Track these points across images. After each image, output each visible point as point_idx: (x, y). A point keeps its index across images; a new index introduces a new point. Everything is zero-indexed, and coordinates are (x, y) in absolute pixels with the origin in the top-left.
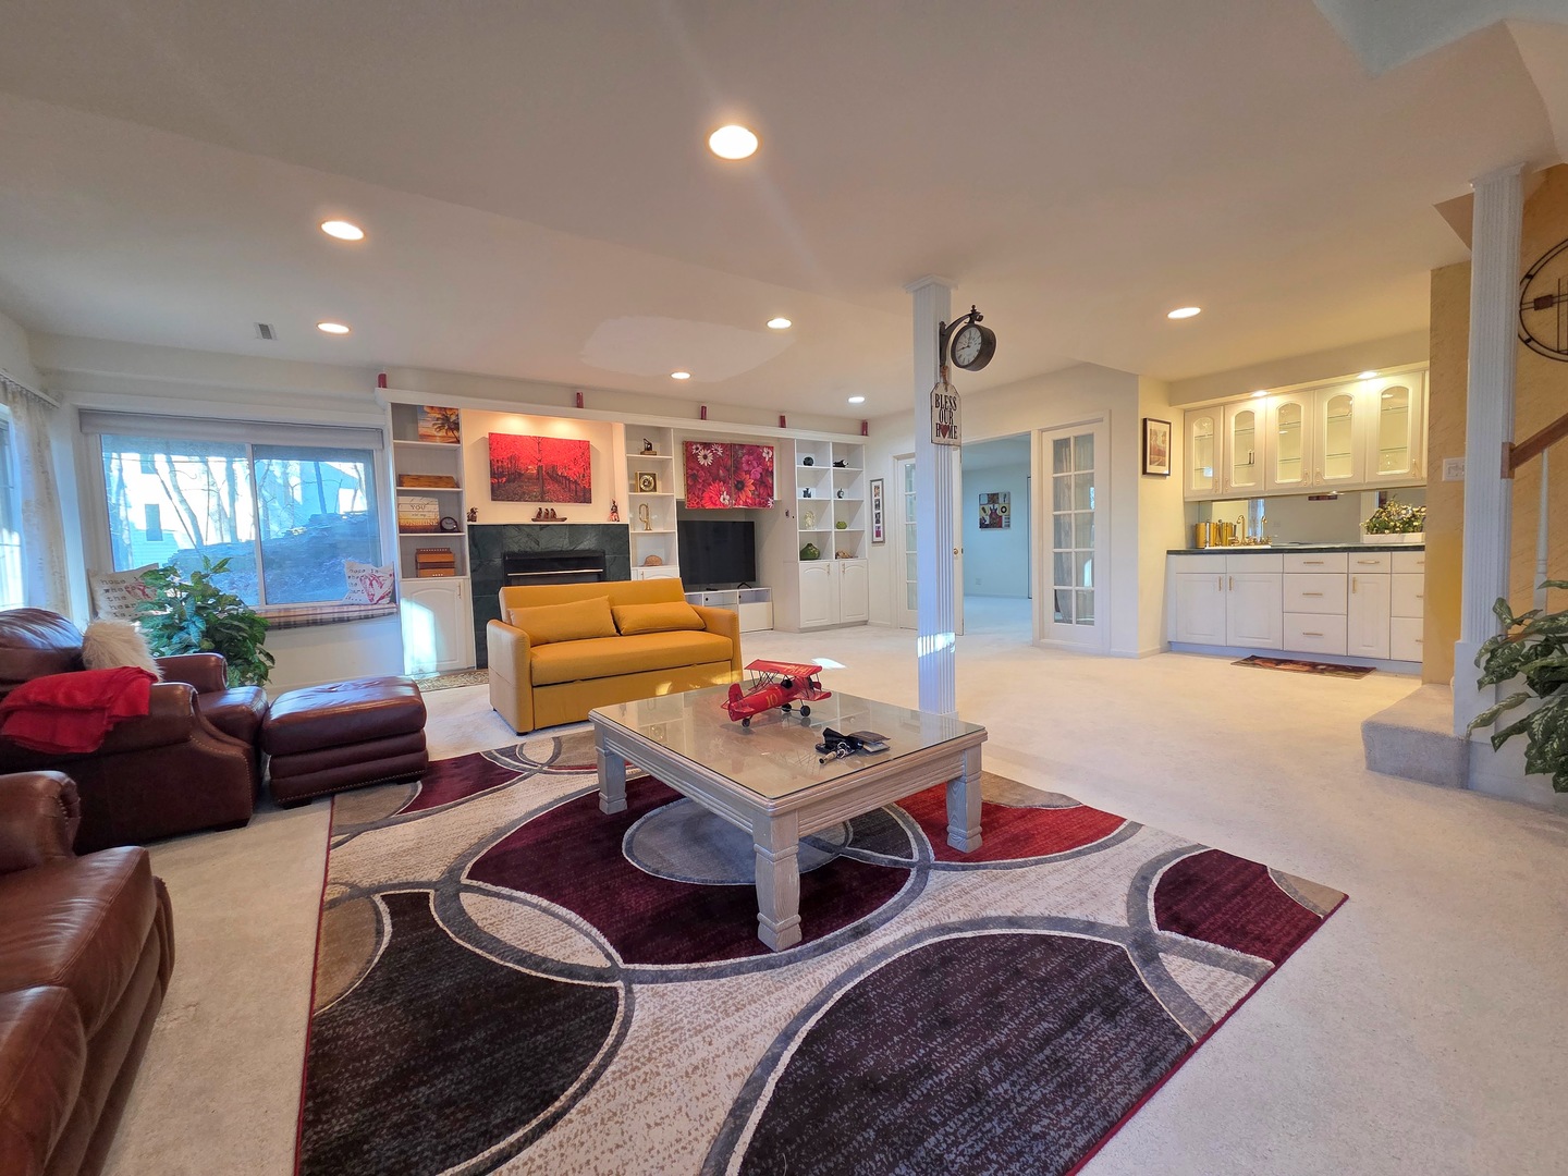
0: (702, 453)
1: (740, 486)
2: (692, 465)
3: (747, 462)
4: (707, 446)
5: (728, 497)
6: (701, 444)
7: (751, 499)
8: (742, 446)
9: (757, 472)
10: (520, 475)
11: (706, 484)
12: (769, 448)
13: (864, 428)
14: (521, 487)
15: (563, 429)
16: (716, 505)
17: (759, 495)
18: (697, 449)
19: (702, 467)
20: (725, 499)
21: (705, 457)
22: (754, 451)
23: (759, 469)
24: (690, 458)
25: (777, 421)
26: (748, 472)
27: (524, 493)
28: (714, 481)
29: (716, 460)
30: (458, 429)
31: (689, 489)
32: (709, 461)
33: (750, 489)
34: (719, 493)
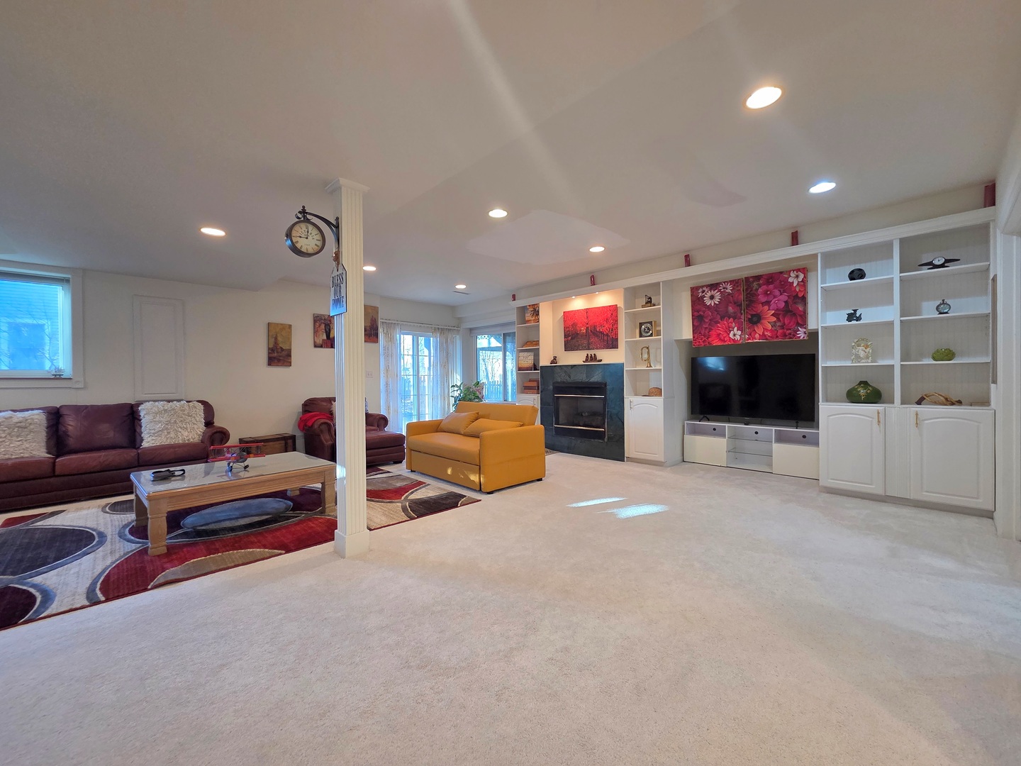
0: (709, 294)
1: (755, 319)
2: (698, 307)
3: (765, 293)
4: (713, 286)
5: (739, 332)
6: (707, 286)
7: (771, 331)
8: (758, 278)
9: (780, 300)
10: (577, 334)
11: (714, 322)
12: (798, 270)
13: (990, 195)
14: (578, 341)
15: (603, 300)
16: (724, 341)
17: (782, 327)
18: (703, 292)
19: (709, 307)
20: (736, 334)
21: (712, 297)
22: (774, 280)
23: (784, 297)
24: (697, 302)
25: (789, 239)
26: (768, 303)
27: (579, 345)
28: (722, 318)
29: (726, 299)
30: (538, 315)
31: (695, 329)
32: (717, 300)
33: (769, 321)
34: (729, 330)
